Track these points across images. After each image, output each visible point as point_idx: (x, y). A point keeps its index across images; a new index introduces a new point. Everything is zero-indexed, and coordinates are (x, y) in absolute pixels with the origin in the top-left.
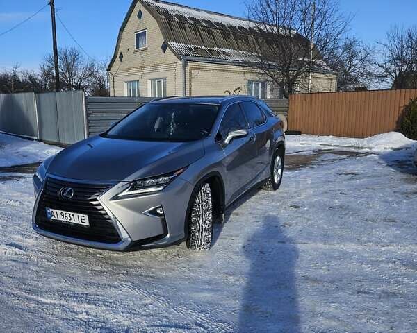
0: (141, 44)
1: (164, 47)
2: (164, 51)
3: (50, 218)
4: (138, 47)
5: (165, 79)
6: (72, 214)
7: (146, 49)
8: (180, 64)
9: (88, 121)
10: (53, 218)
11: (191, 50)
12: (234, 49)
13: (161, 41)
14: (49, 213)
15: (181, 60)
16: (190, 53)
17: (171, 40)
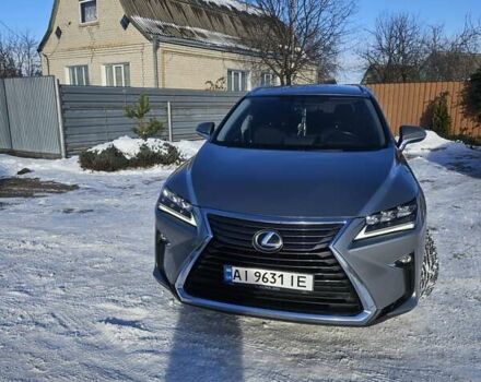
0: (88, 16)
1: (125, 22)
2: (125, 26)
3: (230, 281)
4: (83, 20)
5: (127, 64)
6: (278, 273)
7: (97, 24)
8: (150, 46)
9: (64, 119)
10: (237, 280)
11: (160, 27)
12: (208, 29)
13: (121, 13)
14: (230, 274)
15: (150, 40)
16: (160, 32)
17: (134, 13)
